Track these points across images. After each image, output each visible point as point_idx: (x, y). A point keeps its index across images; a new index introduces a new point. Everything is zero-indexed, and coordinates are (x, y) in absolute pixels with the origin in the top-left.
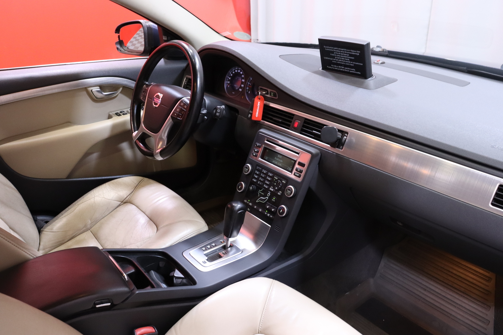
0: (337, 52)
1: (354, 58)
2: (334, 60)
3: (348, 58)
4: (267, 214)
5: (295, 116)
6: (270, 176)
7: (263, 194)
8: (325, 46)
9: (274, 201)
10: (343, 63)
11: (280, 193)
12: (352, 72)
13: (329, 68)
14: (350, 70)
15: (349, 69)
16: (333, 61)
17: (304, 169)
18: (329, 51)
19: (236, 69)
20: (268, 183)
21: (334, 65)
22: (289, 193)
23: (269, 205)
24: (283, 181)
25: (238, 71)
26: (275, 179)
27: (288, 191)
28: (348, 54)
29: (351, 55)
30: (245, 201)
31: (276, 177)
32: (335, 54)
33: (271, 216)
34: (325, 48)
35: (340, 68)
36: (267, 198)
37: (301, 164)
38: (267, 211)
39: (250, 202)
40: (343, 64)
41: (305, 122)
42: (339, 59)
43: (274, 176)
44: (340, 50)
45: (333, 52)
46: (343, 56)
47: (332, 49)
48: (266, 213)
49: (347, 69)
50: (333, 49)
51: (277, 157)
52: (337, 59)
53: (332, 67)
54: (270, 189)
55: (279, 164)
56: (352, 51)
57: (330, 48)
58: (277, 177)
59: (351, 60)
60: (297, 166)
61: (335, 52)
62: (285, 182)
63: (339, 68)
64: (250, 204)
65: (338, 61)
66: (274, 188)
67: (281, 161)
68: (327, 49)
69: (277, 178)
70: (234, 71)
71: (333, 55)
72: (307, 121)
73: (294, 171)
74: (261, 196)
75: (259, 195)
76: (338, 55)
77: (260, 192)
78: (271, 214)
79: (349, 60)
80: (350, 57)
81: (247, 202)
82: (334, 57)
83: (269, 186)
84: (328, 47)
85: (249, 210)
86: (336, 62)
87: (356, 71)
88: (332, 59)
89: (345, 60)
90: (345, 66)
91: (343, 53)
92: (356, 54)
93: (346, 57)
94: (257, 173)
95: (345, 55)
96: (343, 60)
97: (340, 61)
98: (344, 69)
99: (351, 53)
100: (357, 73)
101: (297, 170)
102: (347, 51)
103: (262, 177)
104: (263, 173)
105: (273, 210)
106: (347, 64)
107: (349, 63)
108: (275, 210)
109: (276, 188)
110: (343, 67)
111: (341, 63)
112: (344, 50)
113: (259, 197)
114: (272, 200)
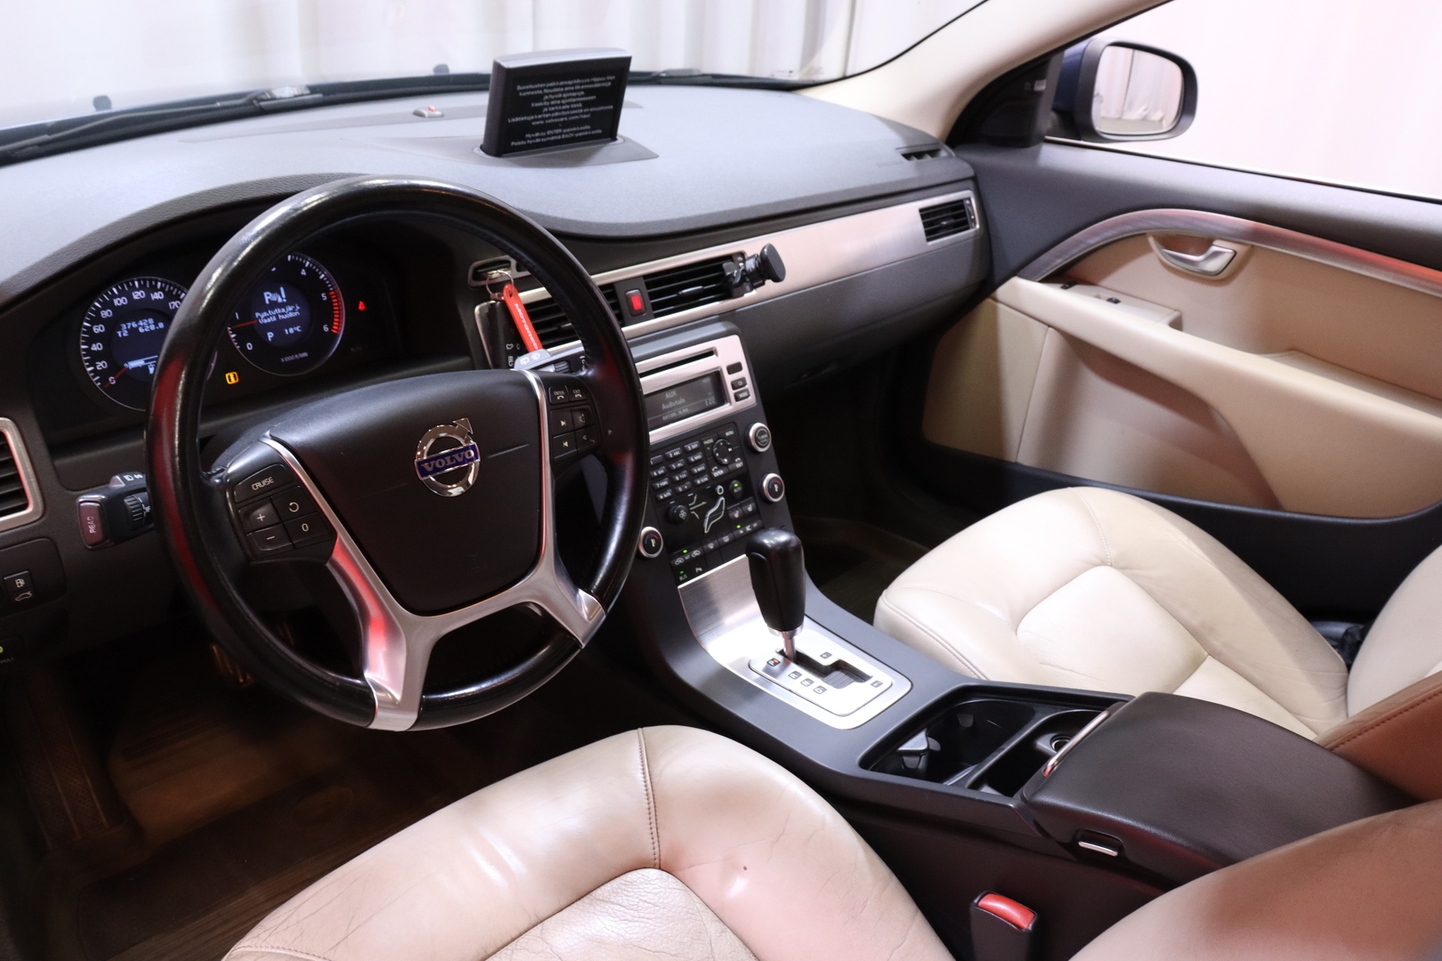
0: (552, 94)
1: (595, 97)
2: (540, 116)
3: (579, 102)
4: (745, 531)
5: (615, 285)
6: (694, 452)
7: (704, 503)
8: (521, 85)
9: (739, 489)
10: (562, 119)
11: (739, 462)
12: (580, 134)
13: (518, 146)
14: (576, 132)
15: (574, 129)
16: (534, 123)
17: (745, 373)
18: (531, 96)
19: (114, 296)
20: (703, 468)
21: (534, 133)
22: (765, 441)
23: (734, 510)
24: (727, 434)
25: (129, 298)
26: (708, 445)
27: (763, 437)
28: (583, 90)
29: (588, 92)
30: (679, 561)
31: (706, 440)
32: (547, 100)
33: (755, 525)
34: (520, 90)
35: (550, 136)
36: (722, 498)
37: (734, 368)
38: (739, 527)
39: (690, 551)
40: (560, 123)
41: (649, 286)
42: (554, 112)
43: (701, 443)
44: (561, 87)
45: (539, 98)
46: (567, 101)
47: (539, 89)
48: (741, 532)
49: (568, 132)
50: (542, 89)
51: (667, 402)
52: (548, 112)
53: (528, 139)
54: (716, 474)
55: (680, 412)
56: (595, 80)
57: (536, 86)
58: (710, 438)
59: (586, 104)
60: (729, 379)
61: (548, 94)
62: (731, 433)
63: (547, 136)
64: (696, 553)
65: (549, 118)
66: (721, 466)
67: (682, 401)
68: (524, 94)
69: (711, 441)
70: (104, 308)
71: (540, 104)
73: (731, 392)
74: (702, 511)
75: (697, 516)
76: (553, 103)
77: (693, 506)
78: (751, 523)
79: (580, 105)
80: (584, 99)
81: (687, 558)
82: (539, 110)
83: (708, 472)
84: (531, 86)
85: (700, 569)
86: (542, 122)
87: (591, 130)
88: (532, 117)
89: (570, 109)
90: (565, 125)
91: (569, 91)
92: (603, 85)
93: (574, 100)
94: (661, 472)
95: (574, 94)
96: (566, 110)
97: (557, 114)
98: (561, 134)
99: (590, 86)
100: (593, 132)
101: (734, 386)
102: (580, 84)
103: (679, 470)
104: (676, 459)
105: (750, 509)
106: (573, 118)
107: (578, 114)
108: (754, 504)
109: (726, 460)
110: (560, 131)
111: (556, 120)
112: (575, 81)
113: (703, 517)
114: (735, 491)
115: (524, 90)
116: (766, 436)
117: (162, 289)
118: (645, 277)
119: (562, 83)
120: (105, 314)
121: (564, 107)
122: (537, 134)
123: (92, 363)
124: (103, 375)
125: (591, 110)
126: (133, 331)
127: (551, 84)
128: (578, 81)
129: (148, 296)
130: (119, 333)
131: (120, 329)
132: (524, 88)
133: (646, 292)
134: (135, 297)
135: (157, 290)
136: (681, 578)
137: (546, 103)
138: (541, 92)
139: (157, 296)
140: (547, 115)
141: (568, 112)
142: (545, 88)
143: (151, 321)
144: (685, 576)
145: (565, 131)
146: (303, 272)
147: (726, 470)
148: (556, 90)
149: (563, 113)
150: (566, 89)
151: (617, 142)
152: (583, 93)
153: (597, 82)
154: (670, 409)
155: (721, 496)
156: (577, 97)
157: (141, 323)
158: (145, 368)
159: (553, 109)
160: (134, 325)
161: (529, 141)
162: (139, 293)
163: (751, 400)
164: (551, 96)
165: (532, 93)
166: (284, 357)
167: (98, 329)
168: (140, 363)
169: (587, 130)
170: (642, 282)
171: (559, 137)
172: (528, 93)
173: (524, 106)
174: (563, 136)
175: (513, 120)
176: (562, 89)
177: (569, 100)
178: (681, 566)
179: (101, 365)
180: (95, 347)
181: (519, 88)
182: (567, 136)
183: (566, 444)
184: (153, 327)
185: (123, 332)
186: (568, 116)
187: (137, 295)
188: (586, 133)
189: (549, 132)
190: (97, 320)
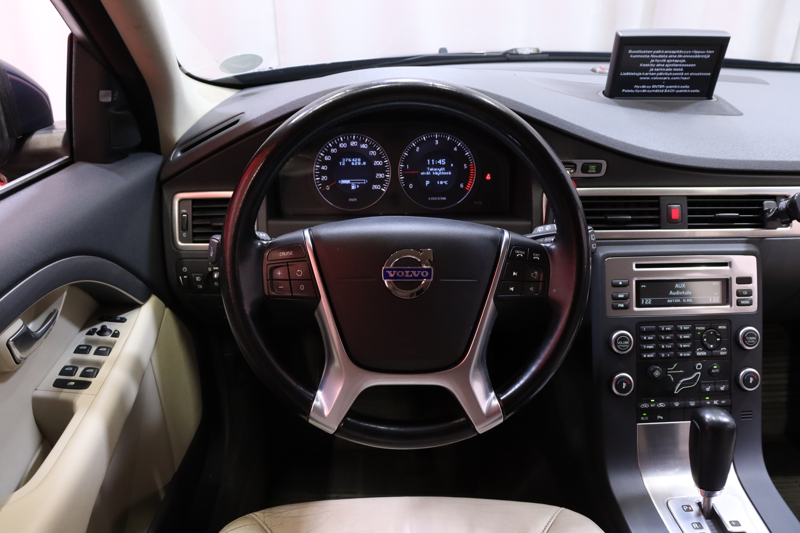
0: (658, 59)
1: (695, 65)
2: (647, 74)
3: (680, 67)
4: (712, 403)
5: (661, 198)
6: (685, 332)
7: (681, 371)
8: (632, 50)
9: (718, 371)
10: (665, 78)
11: (724, 350)
12: (681, 91)
13: (627, 93)
14: (677, 89)
15: (676, 87)
16: (641, 78)
17: (754, 286)
18: (639, 58)
19: (340, 142)
20: (688, 346)
21: (641, 85)
22: (753, 341)
23: (707, 385)
24: (720, 327)
25: (349, 144)
26: (699, 331)
27: (751, 338)
28: (684, 59)
29: (689, 61)
30: (645, 406)
31: (699, 326)
32: (652, 63)
33: (723, 402)
34: (631, 54)
35: (655, 89)
36: (699, 373)
37: (741, 280)
38: (707, 398)
39: (657, 402)
40: (663, 80)
41: (689, 204)
42: (659, 72)
43: (694, 327)
44: (666, 54)
45: (647, 61)
46: (670, 65)
47: (647, 54)
48: (708, 403)
49: (670, 89)
50: (650, 54)
51: (675, 290)
52: (653, 72)
53: (636, 89)
54: (699, 354)
55: (684, 301)
56: (696, 52)
57: (644, 52)
58: (703, 326)
59: (686, 70)
60: (735, 287)
61: (654, 59)
62: (724, 327)
63: (651, 89)
64: (661, 405)
65: (655, 76)
66: (706, 348)
67: (689, 293)
68: (634, 57)
69: (703, 328)
70: (334, 147)
71: (647, 65)
72: (693, 200)
73: (735, 298)
74: (678, 377)
75: (672, 378)
76: (658, 65)
77: (671, 370)
78: (720, 399)
79: (682, 70)
80: (685, 65)
81: (652, 405)
82: (647, 70)
83: (693, 349)
84: (640, 52)
85: (662, 418)
86: (648, 78)
87: (690, 89)
88: (641, 74)
89: (672, 72)
90: (668, 83)
91: (672, 59)
92: (702, 56)
93: (677, 65)
94: (650, 338)
95: (677, 61)
96: (669, 72)
97: (661, 74)
98: (664, 89)
99: (691, 56)
100: (692, 91)
101: (739, 293)
102: (683, 54)
103: (666, 341)
104: (666, 332)
105: (722, 388)
106: (675, 78)
107: (679, 76)
108: (728, 386)
109: (712, 346)
110: (663, 86)
111: (660, 78)
112: (678, 52)
113: (677, 382)
114: (713, 371)
115: (634, 53)
116: (754, 338)
117: (368, 143)
118: (689, 197)
119: (666, 52)
120: (333, 151)
121: (667, 70)
122: (644, 87)
123: (320, 176)
124: (324, 183)
125: (691, 74)
126: (348, 163)
127: (657, 52)
128: (681, 52)
129: (359, 145)
130: (340, 163)
131: (341, 161)
132: (635, 52)
133: (686, 208)
134: (352, 145)
135: (365, 143)
136: (642, 418)
137: (652, 65)
138: (648, 56)
139: (364, 146)
140: (653, 74)
141: (671, 74)
142: (652, 54)
143: (359, 160)
144: (647, 418)
145: (667, 87)
146: (455, 149)
147: (710, 352)
148: (660, 56)
149: (666, 74)
150: (670, 56)
151: (712, 100)
152: (684, 61)
153: (697, 54)
154: (676, 296)
155: (699, 371)
156: (679, 63)
157: (353, 160)
158: (350, 185)
159: (658, 70)
160: (350, 160)
161: (636, 91)
162: (354, 143)
163: (754, 308)
164: (656, 60)
165: (641, 56)
166: (431, 197)
167: (327, 158)
168: (347, 182)
169: (687, 89)
170: (685, 201)
171: (663, 91)
172: (638, 56)
173: (635, 65)
174: (666, 91)
175: (625, 74)
176: (667, 56)
177: (672, 65)
178: (645, 410)
179: (324, 178)
180: (323, 168)
181: (630, 51)
182: (669, 91)
183: (512, 289)
184: (359, 164)
185: (343, 163)
186: (671, 76)
187: (353, 144)
188: (686, 91)
189: (653, 86)
190: (328, 153)
